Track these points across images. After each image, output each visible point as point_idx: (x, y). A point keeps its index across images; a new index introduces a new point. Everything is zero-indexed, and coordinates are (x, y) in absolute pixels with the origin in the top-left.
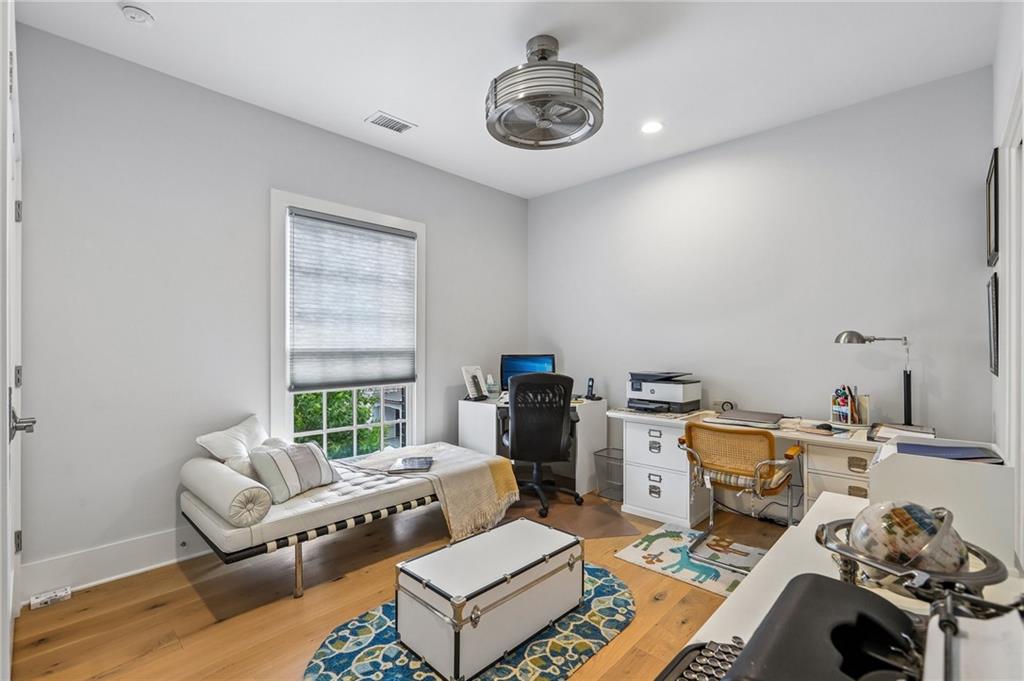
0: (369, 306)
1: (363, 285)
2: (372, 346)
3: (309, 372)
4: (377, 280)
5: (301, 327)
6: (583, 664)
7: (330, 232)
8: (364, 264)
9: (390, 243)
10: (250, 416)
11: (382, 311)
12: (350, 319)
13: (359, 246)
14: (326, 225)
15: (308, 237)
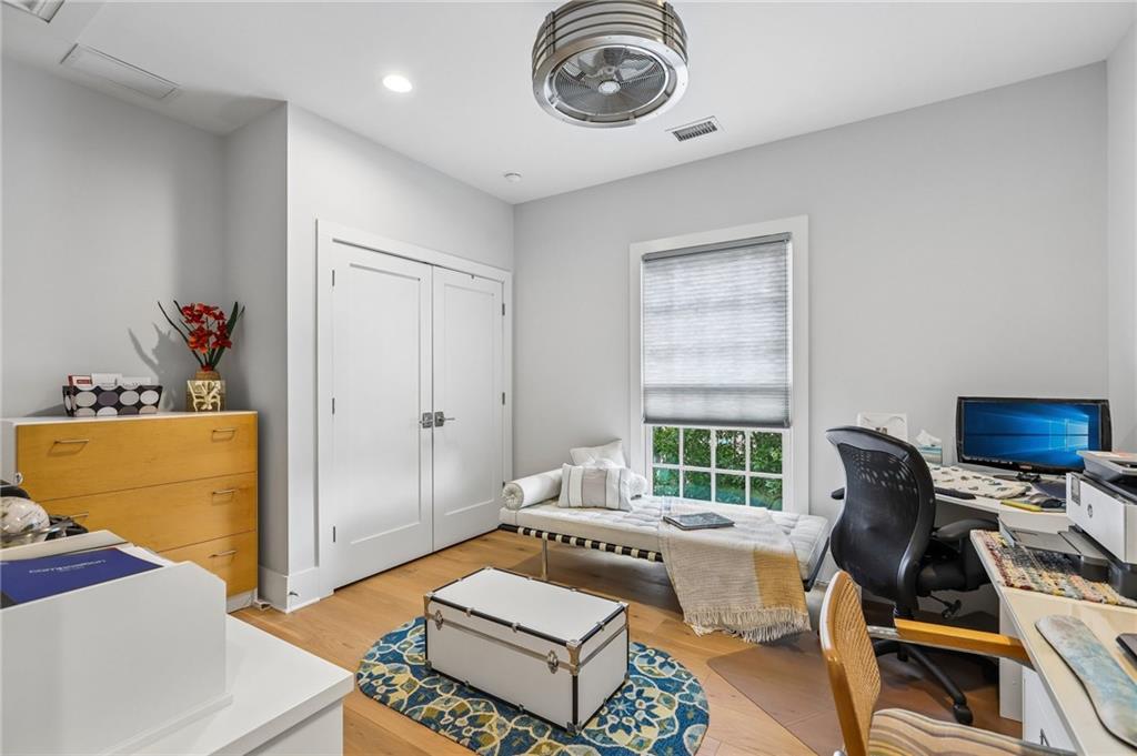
0: (723, 336)
1: (717, 314)
2: (727, 381)
3: (661, 406)
4: (733, 304)
5: (653, 363)
6: (458, 742)
7: (679, 266)
8: (715, 290)
9: (747, 257)
10: (618, 439)
11: (739, 340)
12: (701, 352)
13: (710, 272)
14: (676, 261)
15: (658, 278)
